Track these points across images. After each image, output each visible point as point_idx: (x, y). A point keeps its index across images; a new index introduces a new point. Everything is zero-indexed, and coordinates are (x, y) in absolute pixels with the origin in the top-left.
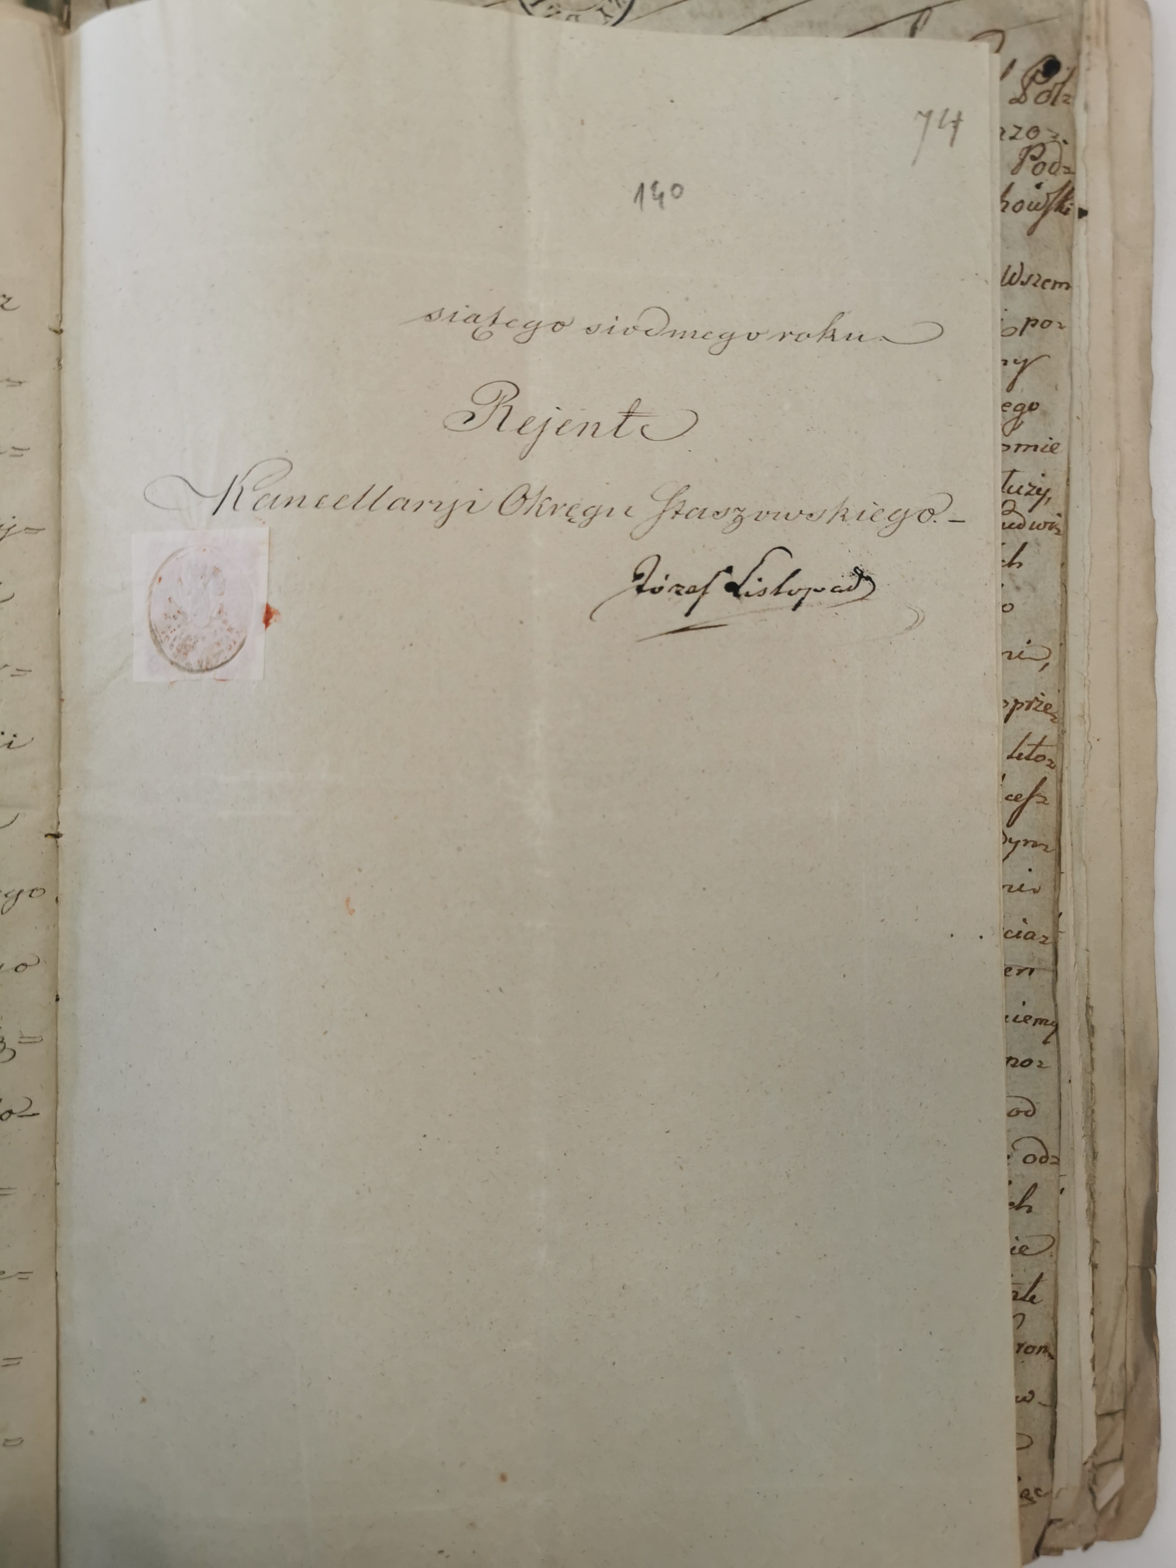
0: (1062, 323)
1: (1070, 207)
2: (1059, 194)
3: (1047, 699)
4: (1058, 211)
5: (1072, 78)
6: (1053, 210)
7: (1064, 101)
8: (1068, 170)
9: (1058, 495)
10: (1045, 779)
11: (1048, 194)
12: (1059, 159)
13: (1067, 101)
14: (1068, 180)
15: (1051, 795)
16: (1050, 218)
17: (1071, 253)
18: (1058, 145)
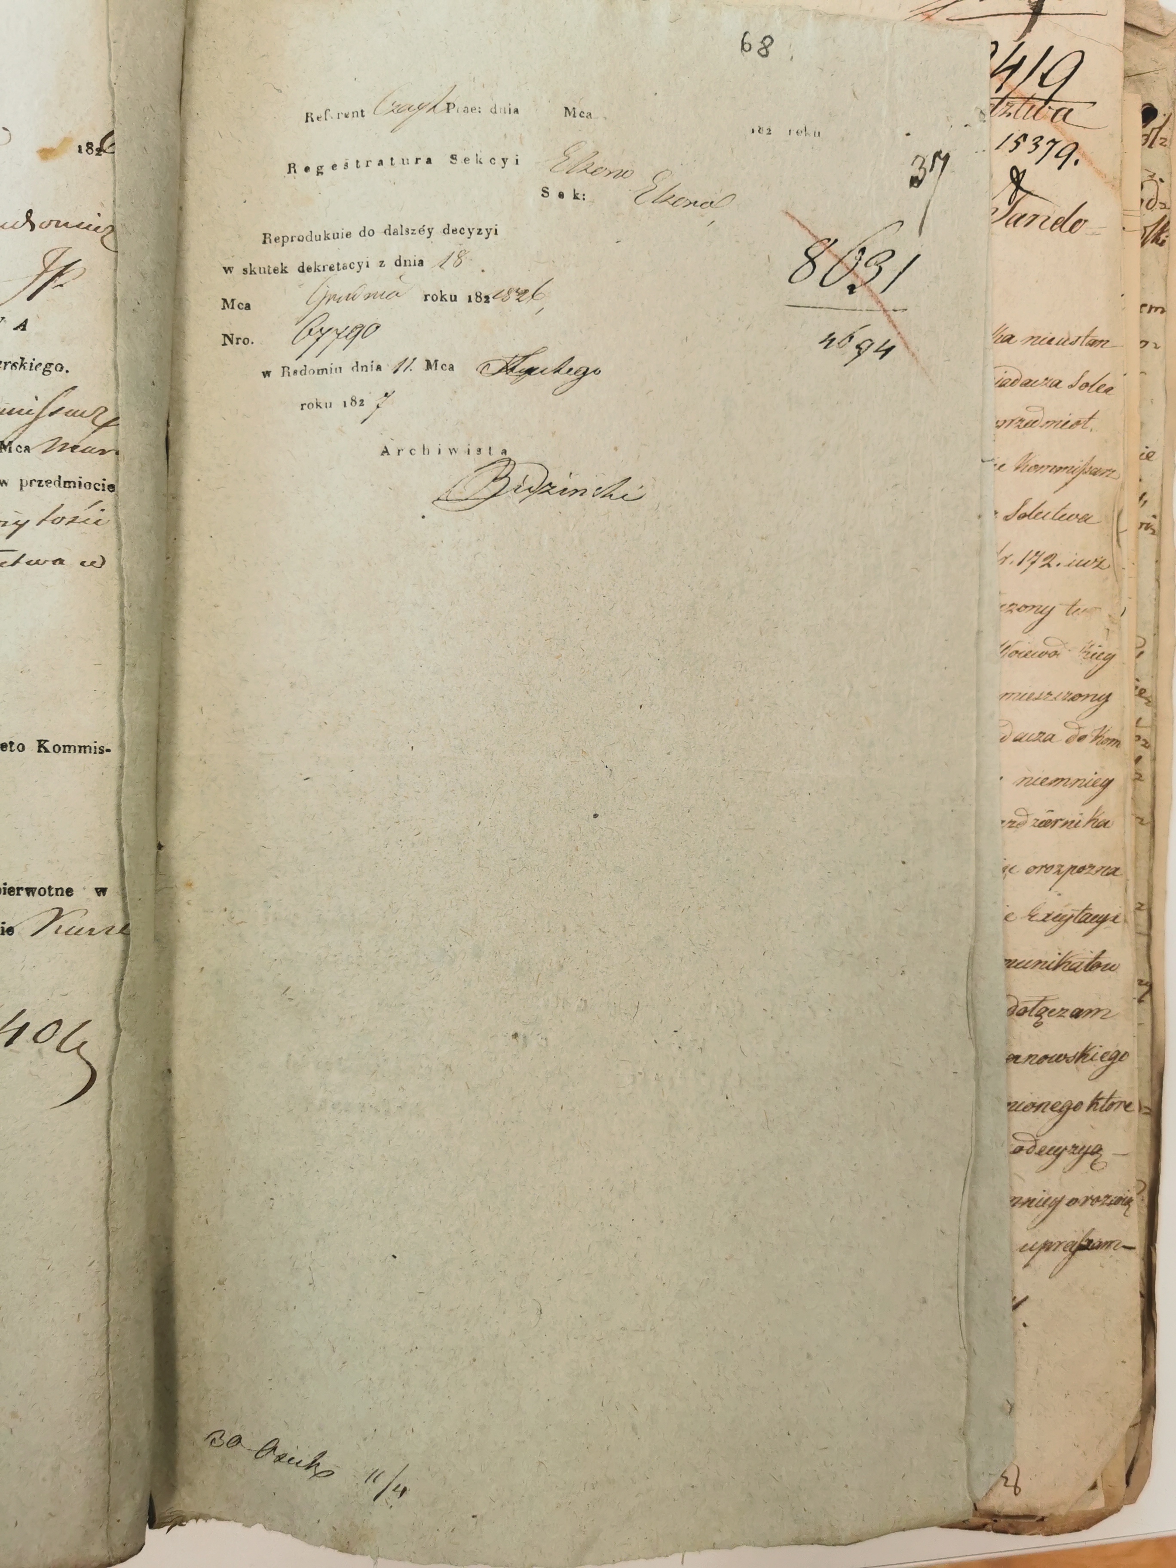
0: (1158, 344)
1: (1165, 238)
2: (1156, 227)
3: (1142, 685)
4: (1154, 243)
5: (1168, 123)
6: (1150, 241)
7: (1161, 144)
8: (1164, 206)
9: (1153, 498)
10: (1140, 758)
11: (1145, 228)
12: (1156, 195)
13: (1164, 144)
14: (1164, 214)
15: (1147, 772)
16: (1147, 249)
17: (1166, 281)
18: (1155, 183)
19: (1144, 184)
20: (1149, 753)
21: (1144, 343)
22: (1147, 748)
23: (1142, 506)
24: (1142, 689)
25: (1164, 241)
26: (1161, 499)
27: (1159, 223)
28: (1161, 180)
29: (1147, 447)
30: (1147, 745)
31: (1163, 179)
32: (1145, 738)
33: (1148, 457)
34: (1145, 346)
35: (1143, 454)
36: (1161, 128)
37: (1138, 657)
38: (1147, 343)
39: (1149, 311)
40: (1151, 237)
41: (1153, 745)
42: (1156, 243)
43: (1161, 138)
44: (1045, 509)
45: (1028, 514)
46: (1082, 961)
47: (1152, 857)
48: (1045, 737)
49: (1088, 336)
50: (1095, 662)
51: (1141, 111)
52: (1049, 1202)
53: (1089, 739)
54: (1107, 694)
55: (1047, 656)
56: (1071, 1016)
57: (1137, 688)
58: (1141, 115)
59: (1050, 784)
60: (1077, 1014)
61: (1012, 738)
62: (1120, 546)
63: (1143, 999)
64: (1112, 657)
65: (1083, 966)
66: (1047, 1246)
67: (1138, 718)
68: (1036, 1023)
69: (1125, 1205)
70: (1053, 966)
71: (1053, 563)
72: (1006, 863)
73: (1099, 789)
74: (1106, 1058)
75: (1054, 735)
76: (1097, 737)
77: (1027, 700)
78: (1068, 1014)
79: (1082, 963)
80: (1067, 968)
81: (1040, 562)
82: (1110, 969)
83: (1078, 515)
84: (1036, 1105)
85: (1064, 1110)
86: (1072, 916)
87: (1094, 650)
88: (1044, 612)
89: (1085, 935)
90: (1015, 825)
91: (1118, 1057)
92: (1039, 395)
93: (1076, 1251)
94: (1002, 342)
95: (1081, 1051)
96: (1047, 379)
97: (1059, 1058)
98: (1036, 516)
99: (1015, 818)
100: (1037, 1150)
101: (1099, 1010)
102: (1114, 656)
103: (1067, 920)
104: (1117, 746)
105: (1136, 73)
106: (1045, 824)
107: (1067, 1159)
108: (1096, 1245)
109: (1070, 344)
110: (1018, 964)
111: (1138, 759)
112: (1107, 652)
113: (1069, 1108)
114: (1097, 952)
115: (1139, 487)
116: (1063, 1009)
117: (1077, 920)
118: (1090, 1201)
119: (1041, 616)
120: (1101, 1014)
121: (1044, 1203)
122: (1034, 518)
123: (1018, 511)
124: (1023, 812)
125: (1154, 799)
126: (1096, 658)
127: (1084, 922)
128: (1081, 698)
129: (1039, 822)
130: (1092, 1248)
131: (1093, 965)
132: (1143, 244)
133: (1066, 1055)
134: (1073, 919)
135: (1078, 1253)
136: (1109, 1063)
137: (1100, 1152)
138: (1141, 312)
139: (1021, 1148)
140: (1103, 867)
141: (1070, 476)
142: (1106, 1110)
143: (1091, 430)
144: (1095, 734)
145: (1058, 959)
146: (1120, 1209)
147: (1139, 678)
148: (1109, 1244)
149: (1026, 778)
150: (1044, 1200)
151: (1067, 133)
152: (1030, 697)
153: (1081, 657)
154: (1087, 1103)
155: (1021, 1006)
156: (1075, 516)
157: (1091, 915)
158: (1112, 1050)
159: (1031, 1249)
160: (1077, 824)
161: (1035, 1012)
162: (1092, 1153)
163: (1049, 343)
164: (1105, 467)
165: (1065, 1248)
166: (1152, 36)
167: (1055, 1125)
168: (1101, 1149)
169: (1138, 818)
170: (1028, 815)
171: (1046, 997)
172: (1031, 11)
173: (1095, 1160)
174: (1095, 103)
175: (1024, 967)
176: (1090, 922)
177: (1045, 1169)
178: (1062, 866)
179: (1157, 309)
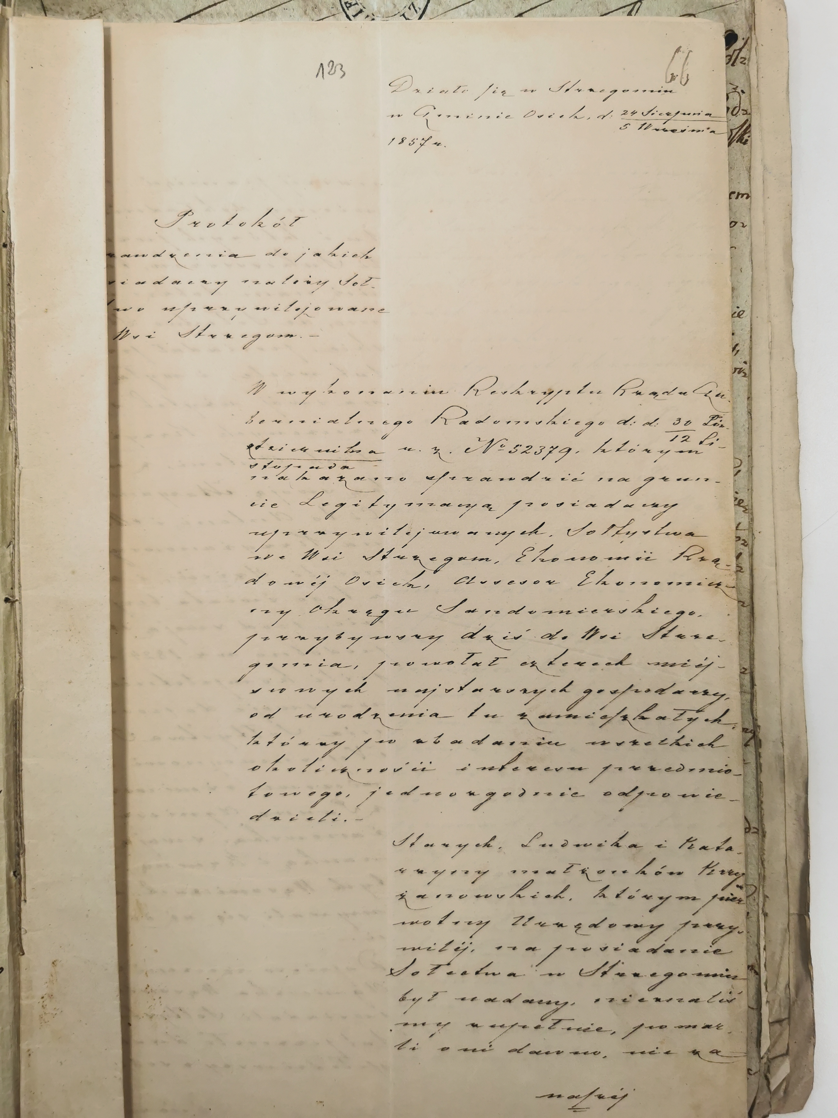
0: (744, 223)
1: (748, 138)
2: (740, 130)
3: (740, 496)
4: (739, 142)
5: (746, 46)
6: (735, 141)
7: (741, 62)
8: (746, 112)
9: (744, 348)
10: (741, 554)
11: (731, 130)
12: (738, 104)
13: (744, 62)
14: (746, 119)
15: (746, 566)
16: (733, 148)
17: (750, 172)
18: (738, 94)
19: (729, 95)
20: (748, 550)
21: (733, 224)
22: (746, 546)
23: (736, 354)
24: (741, 500)
25: (747, 140)
26: (751, 348)
27: (742, 126)
28: (743, 92)
29: (738, 307)
30: (746, 544)
31: (744, 91)
32: (744, 538)
33: (739, 316)
34: (734, 226)
35: (735, 313)
36: (740, 50)
37: (736, 474)
38: (736, 223)
39: (737, 198)
40: (736, 138)
41: (750, 543)
42: (741, 142)
43: (741, 58)
47: (752, 631)
51: (724, 37)
57: (736, 499)
58: (723, 41)
63: (748, 744)
67: (738, 523)
105: (721, 5)
111: (738, 556)
115: (733, 339)
125: (752, 586)
132: (729, 144)
138: (730, 198)
147: (737, 491)
169: (741, 601)
179: (743, 195)
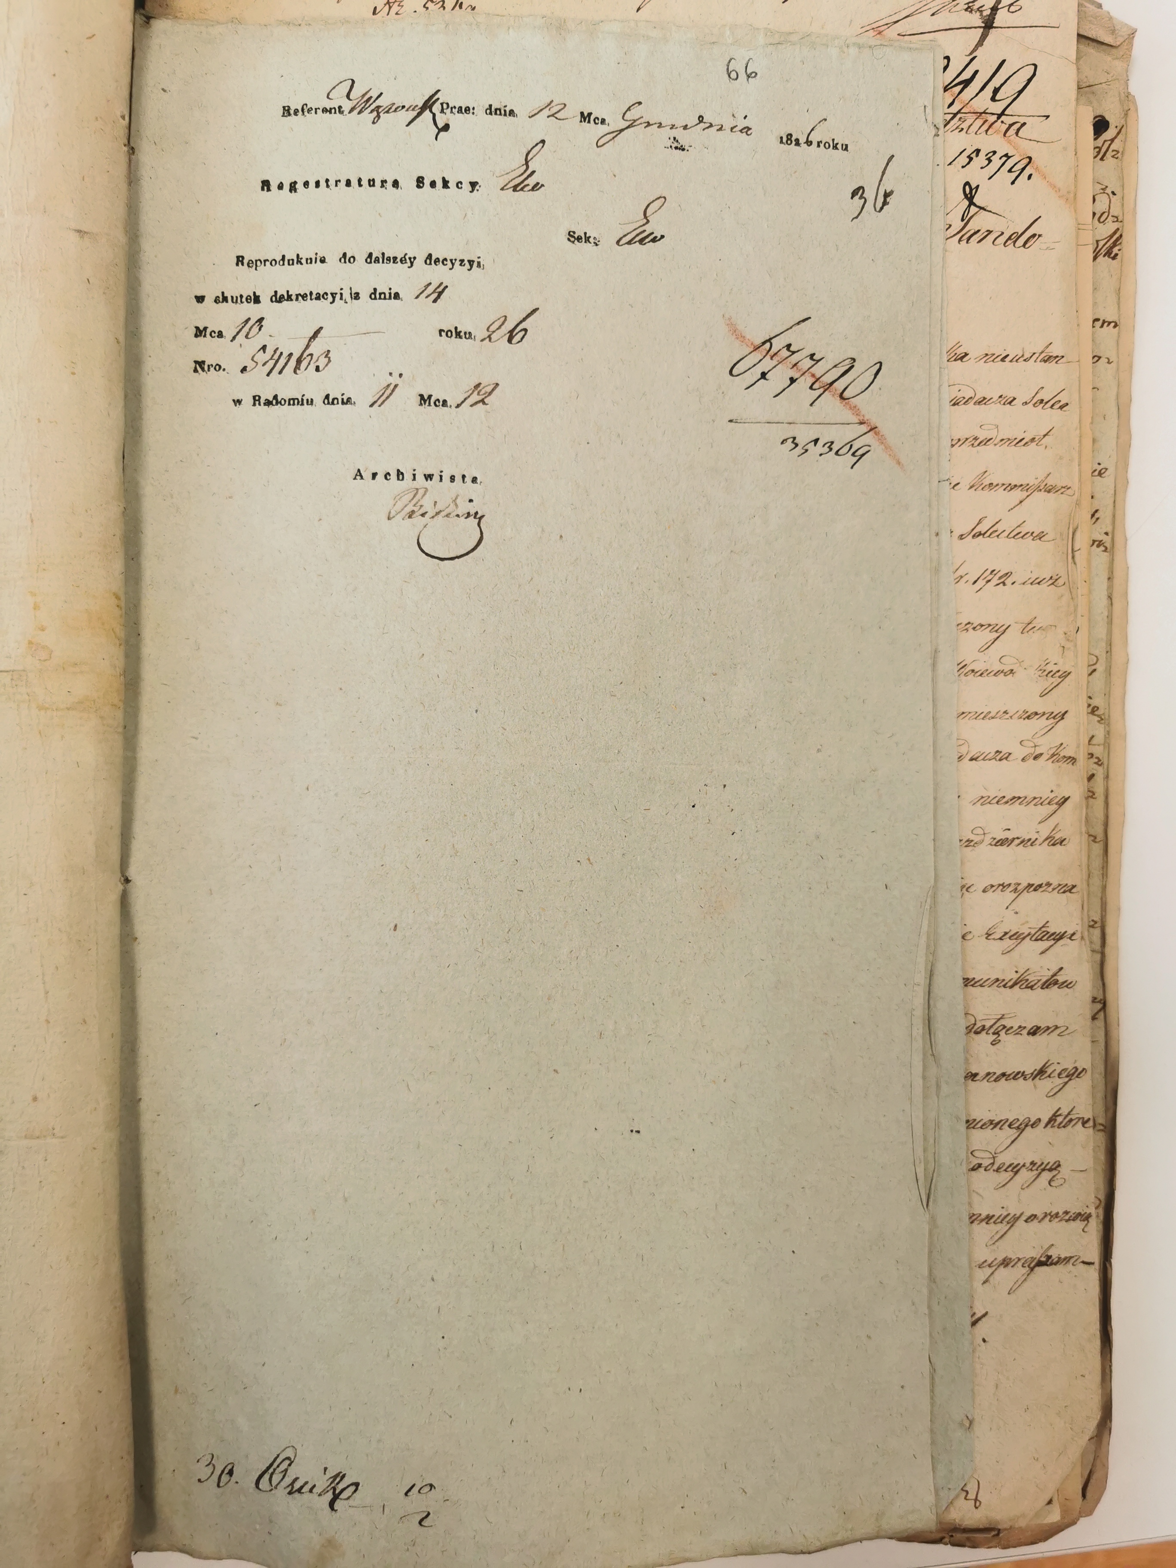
0: (1110, 358)
1: (1118, 252)
2: (1108, 241)
3: (1095, 702)
4: (1106, 257)
5: (1120, 136)
6: (1102, 255)
7: (1113, 157)
8: (1117, 219)
9: (1105, 514)
10: (1093, 776)
11: (1097, 241)
12: (1107, 209)
13: (1116, 156)
14: (1116, 228)
15: (1099, 790)
16: (1099, 263)
17: (1118, 294)
18: (1107, 196)
19: (1096, 197)
20: (1102, 771)
21: (1096, 359)
22: (1100, 766)
23: (1095, 523)
24: (1095, 707)
25: (1116, 255)
26: (1114, 516)
27: (1111, 236)
28: (1113, 193)
29: (1099, 463)
30: (1100, 763)
31: (1115, 192)
32: (1098, 756)
33: (1100, 474)
34: (1097, 361)
35: (1096, 470)
36: (1112, 140)
37: (1090, 675)
38: (1100, 358)
39: (1102, 326)
40: (1103, 251)
41: (1105, 762)
42: (1109, 257)
43: (1113, 151)
44: (1000, 527)
45: (982, 532)
46: (1039, 978)
47: (1105, 875)
48: (1002, 756)
49: (1042, 352)
50: (1051, 680)
51: (1092, 123)
52: (1007, 1219)
53: (1045, 757)
54: (1063, 712)
55: (1003, 674)
56: (1029, 1034)
57: (1089, 705)
58: (1091, 128)
59: (1007, 802)
60: (1034, 1032)
61: (969, 757)
62: (1075, 563)
63: (1096, 1016)
64: (1067, 674)
65: (1040, 984)
66: (1006, 1263)
67: (1091, 736)
68: (994, 1041)
69: (1084, 1221)
70: (1010, 984)
71: (1009, 582)
72: (964, 882)
73: (1055, 807)
74: (1064, 1075)
75: (1010, 754)
76: (1053, 755)
77: (983, 719)
78: (1025, 1032)
79: (1039, 981)
80: (1024, 986)
81: (995, 581)
82: (1067, 986)
83: (1033, 532)
84: (994, 1122)
85: (1021, 1127)
86: (1029, 934)
87: (1049, 668)
88: (1000, 631)
89: (1042, 953)
90: (972, 844)
91: (1075, 1074)
92: (993, 412)
93: (1035, 1267)
94: (955, 360)
95: (1038, 1068)
96: (1001, 397)
97: (1016, 1076)
98: (991, 534)
99: (972, 837)
100: (995, 1167)
101: (1057, 1027)
102: (1069, 673)
103: (1024, 939)
104: (1073, 764)
105: (1087, 84)
106: (1001, 842)
107: (1025, 1175)
108: (1054, 1261)
109: (1025, 360)
110: (976, 983)
111: (1091, 777)
112: (1063, 670)
113: (1026, 1126)
114: (1055, 969)
115: (1092, 503)
116: (1020, 1027)
117: (1033, 939)
118: (1049, 1217)
119: (996, 635)
120: (1058, 1031)
121: (1003, 1220)
122: (989, 536)
123: (973, 529)
124: (980, 831)
125: (1107, 817)
126: (1052, 676)
127: (1041, 939)
128: (1037, 717)
129: (996, 841)
130: (1051, 1264)
131: (1050, 983)
132: (1095, 258)
133: (1024, 1072)
134: (1030, 937)
135: (1037, 1268)
136: (1067, 1079)
137: (1059, 1169)
138: (1093, 327)
139: (980, 1165)
140: (1060, 885)
141: (1025, 494)
142: (1064, 1127)
143: (1046, 447)
144: (1051, 752)
145: (1015, 976)
146: (1079, 1224)
147: (1091, 695)
148: (1067, 1260)
149: (982, 797)
150: (1003, 1216)
151: (1018, 148)
152: (987, 716)
153: (1037, 676)
154: (1045, 1120)
155: (979, 1024)
156: (1030, 534)
157: (1048, 933)
158: (1070, 1067)
159: (990, 1266)
160: (1034, 842)
161: (992, 1030)
162: (1050, 1170)
163: (1003, 360)
164: (1060, 484)
165: (1024, 1264)
166: (1104, 47)
167: (1013, 1142)
168: (1059, 1166)
169: (1091, 836)
170: (984, 834)
171: (1003, 1015)
172: (983, 25)
173: (1054, 1176)
174: (1048, 117)
175: (981, 986)
176: (1047, 940)
177: (1004, 1186)
178: (1019, 884)
179: (1109, 323)
